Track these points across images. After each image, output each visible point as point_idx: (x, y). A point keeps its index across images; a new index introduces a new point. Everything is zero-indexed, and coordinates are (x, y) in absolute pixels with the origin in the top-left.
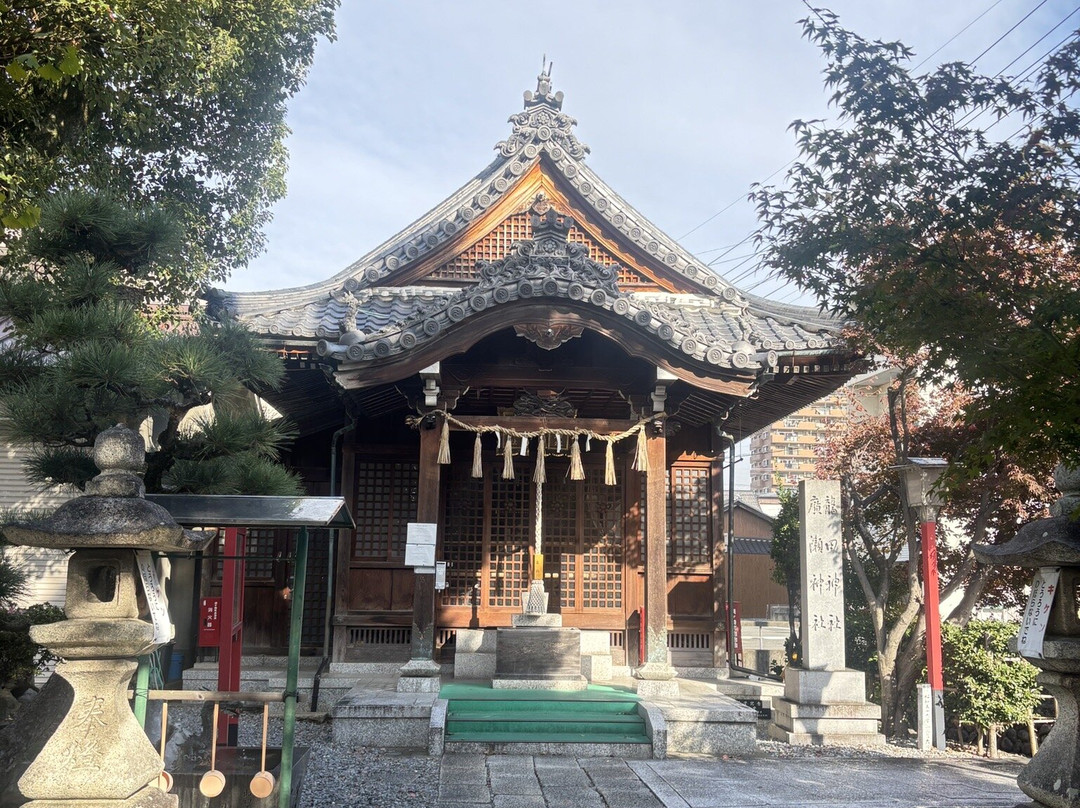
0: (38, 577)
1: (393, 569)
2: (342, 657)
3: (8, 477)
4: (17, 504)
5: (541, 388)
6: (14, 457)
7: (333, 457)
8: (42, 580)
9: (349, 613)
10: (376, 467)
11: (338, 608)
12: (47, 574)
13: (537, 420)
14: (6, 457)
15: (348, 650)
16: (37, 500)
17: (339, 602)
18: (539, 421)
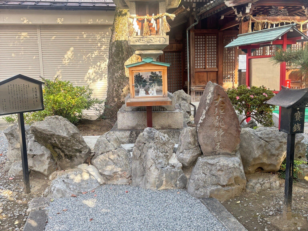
0: (100, 80)
1: (207, 72)
2: (194, 101)
3: (85, 45)
4: (89, 54)
5: (279, 6)
6: (86, 37)
7: (188, 34)
8: (102, 81)
9: (195, 87)
10: (200, 37)
11: (192, 85)
12: (103, 79)
13: (278, 17)
14: (83, 37)
15: (195, 98)
16: (96, 53)
17: (192, 83)
18: (278, 18)
